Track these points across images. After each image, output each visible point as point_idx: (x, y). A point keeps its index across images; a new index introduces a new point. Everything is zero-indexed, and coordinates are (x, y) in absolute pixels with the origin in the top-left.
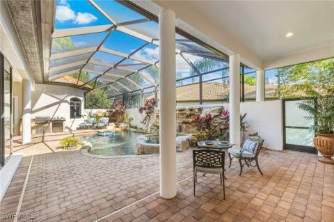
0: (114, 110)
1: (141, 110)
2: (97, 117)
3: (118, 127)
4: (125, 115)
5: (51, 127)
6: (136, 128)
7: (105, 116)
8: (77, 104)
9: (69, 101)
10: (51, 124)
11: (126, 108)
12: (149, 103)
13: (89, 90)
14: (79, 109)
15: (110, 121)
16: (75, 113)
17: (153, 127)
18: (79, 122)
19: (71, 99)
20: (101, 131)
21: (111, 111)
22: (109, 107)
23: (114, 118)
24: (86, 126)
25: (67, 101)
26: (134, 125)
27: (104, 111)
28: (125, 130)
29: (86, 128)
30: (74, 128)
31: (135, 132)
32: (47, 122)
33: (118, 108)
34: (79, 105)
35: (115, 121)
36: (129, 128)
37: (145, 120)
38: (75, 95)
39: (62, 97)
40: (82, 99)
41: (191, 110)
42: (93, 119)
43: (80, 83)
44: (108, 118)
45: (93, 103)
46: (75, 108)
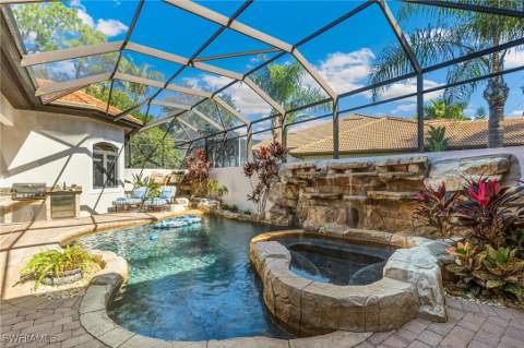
0: (187, 171)
1: (249, 170)
2: (153, 186)
3: (194, 206)
4: (210, 181)
5: (48, 207)
6: (234, 209)
7: (169, 184)
8: (109, 157)
9: (91, 149)
10: (48, 201)
11: (211, 165)
12: (269, 154)
13: (135, 128)
14: (113, 168)
15: (179, 194)
16: (105, 175)
17: (277, 209)
18: (113, 195)
19: (96, 146)
20: (157, 215)
21: (180, 173)
22: (178, 164)
23: (187, 188)
24: (128, 204)
25: (85, 150)
26: (231, 204)
27: (167, 172)
28: (211, 215)
29: (129, 208)
30: (102, 208)
31: (233, 219)
32: (38, 196)
33: (194, 167)
34: (114, 158)
35: (188, 193)
36: (218, 211)
37: (258, 192)
38: (105, 137)
39: (75, 140)
40: (120, 145)
41: (391, 168)
42: (143, 189)
43: (114, 111)
44: (174, 189)
45: (145, 156)
46: (105, 166)
